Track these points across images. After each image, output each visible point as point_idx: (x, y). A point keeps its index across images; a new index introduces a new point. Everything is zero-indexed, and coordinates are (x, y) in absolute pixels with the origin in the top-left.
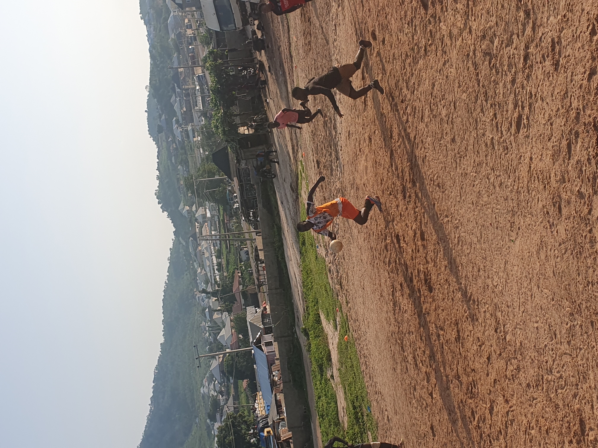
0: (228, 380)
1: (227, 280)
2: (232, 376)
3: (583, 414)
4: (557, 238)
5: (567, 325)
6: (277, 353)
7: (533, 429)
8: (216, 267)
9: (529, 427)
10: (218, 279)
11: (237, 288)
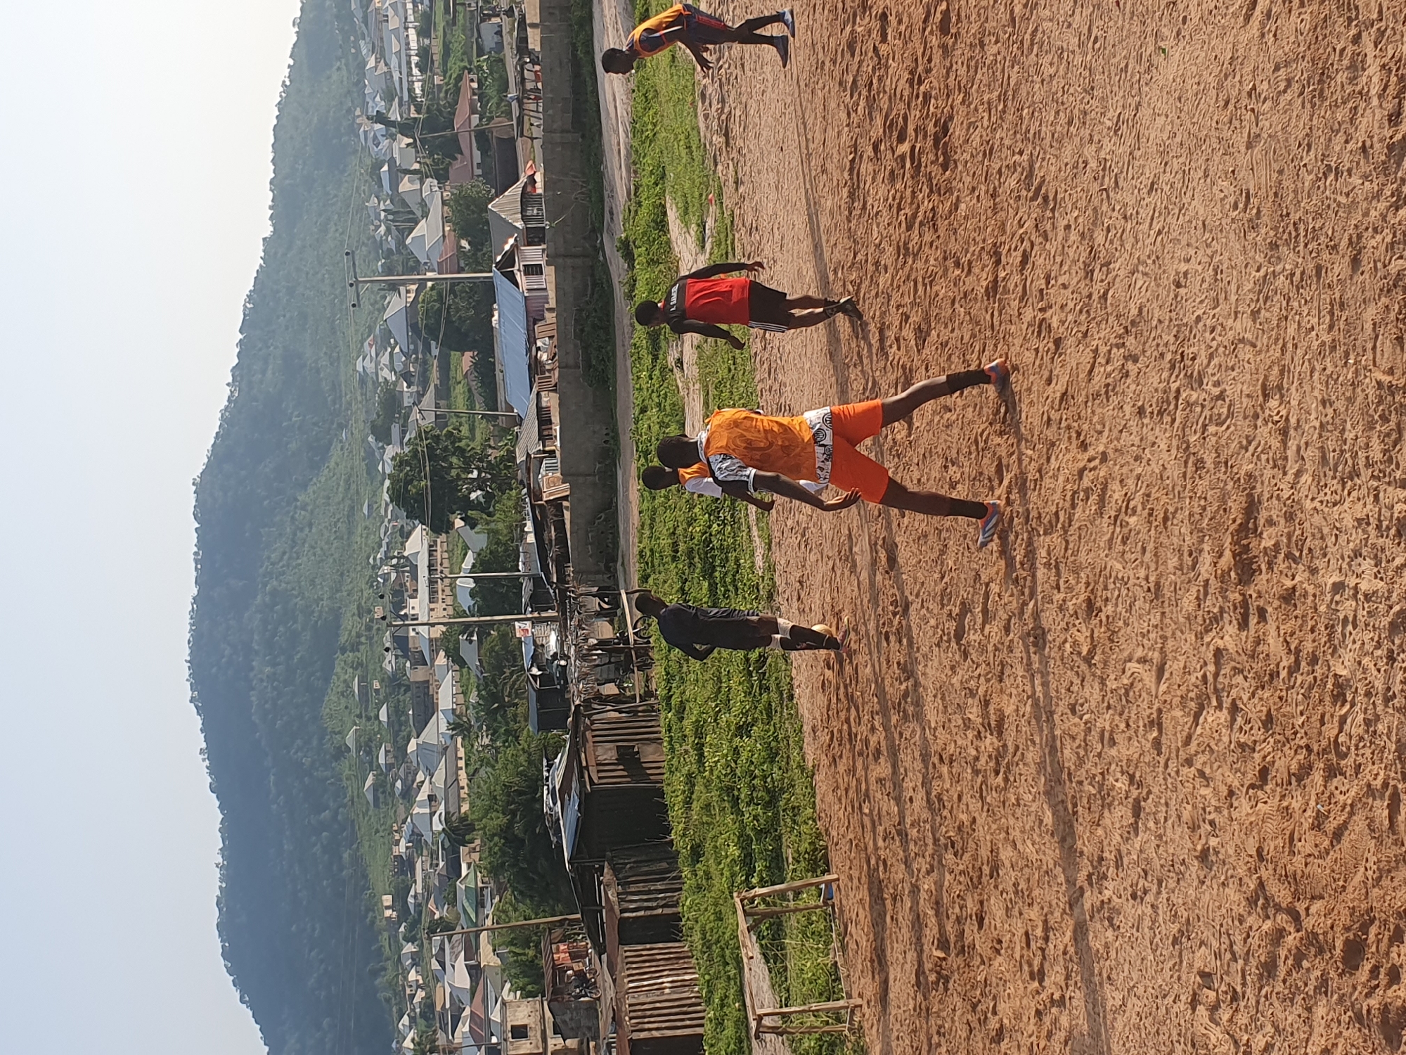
0: (427, 348)
1: (442, 95)
2: (436, 339)
3: (1258, 485)
4: (1272, 50)
5: (1258, 270)
6: (552, 294)
7: (1134, 512)
8: (415, 59)
9: (1127, 507)
10: (418, 91)
11: (465, 119)
